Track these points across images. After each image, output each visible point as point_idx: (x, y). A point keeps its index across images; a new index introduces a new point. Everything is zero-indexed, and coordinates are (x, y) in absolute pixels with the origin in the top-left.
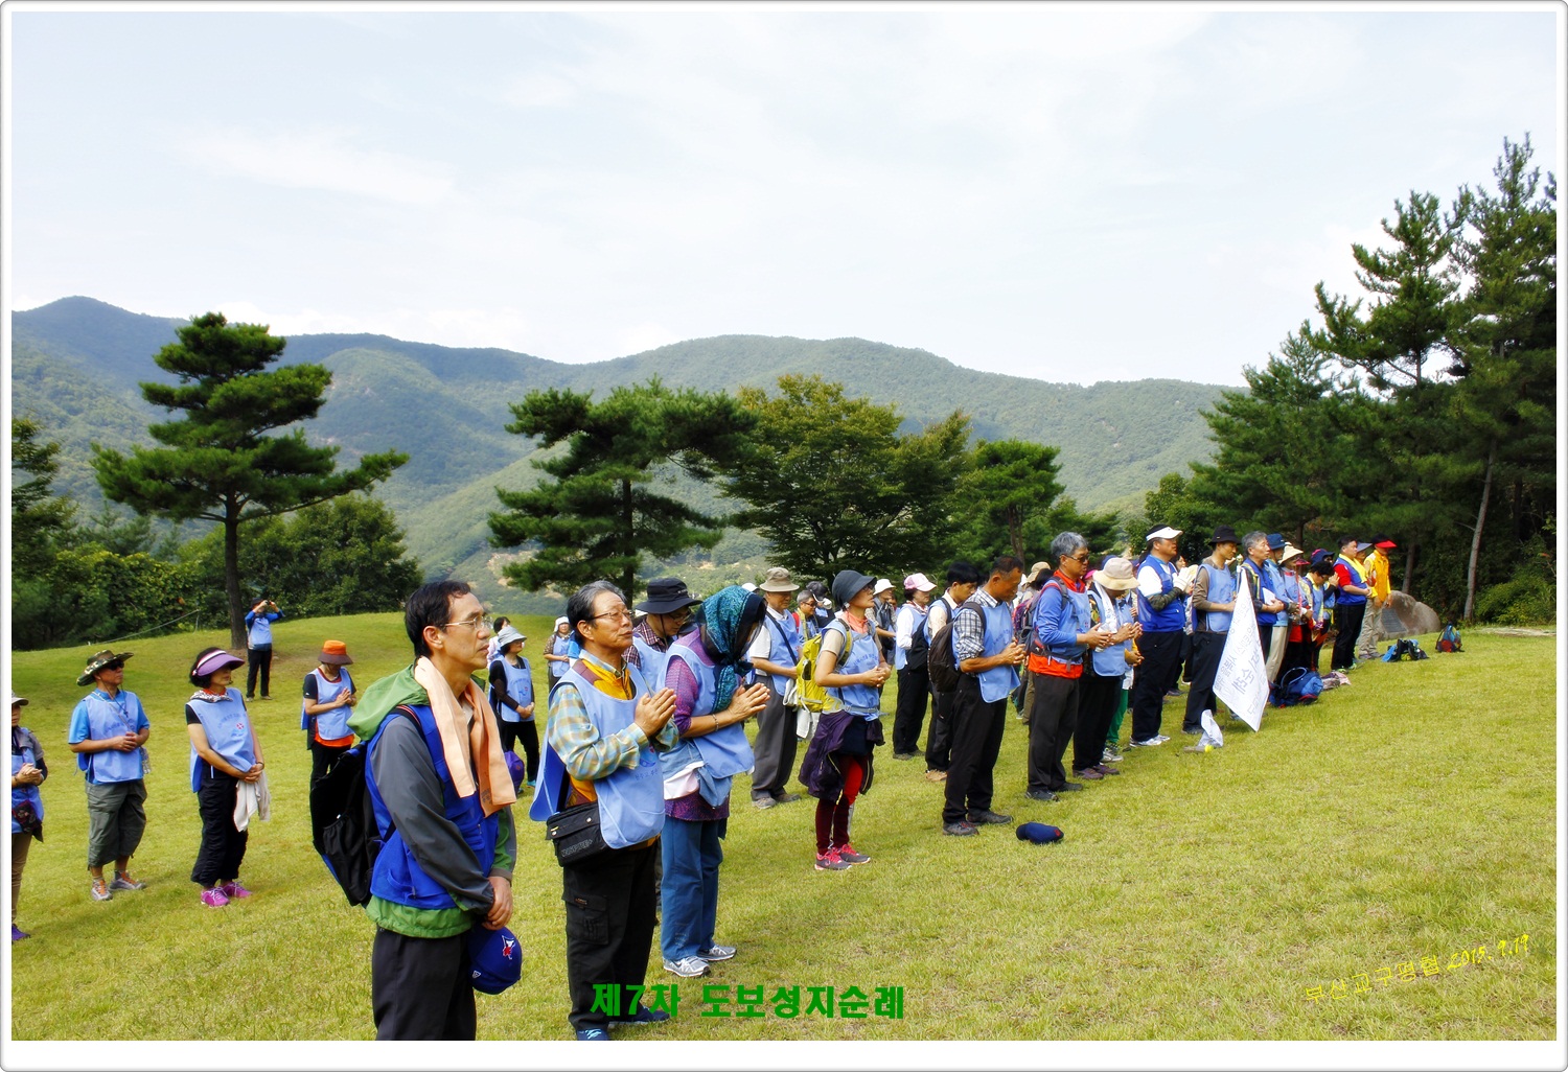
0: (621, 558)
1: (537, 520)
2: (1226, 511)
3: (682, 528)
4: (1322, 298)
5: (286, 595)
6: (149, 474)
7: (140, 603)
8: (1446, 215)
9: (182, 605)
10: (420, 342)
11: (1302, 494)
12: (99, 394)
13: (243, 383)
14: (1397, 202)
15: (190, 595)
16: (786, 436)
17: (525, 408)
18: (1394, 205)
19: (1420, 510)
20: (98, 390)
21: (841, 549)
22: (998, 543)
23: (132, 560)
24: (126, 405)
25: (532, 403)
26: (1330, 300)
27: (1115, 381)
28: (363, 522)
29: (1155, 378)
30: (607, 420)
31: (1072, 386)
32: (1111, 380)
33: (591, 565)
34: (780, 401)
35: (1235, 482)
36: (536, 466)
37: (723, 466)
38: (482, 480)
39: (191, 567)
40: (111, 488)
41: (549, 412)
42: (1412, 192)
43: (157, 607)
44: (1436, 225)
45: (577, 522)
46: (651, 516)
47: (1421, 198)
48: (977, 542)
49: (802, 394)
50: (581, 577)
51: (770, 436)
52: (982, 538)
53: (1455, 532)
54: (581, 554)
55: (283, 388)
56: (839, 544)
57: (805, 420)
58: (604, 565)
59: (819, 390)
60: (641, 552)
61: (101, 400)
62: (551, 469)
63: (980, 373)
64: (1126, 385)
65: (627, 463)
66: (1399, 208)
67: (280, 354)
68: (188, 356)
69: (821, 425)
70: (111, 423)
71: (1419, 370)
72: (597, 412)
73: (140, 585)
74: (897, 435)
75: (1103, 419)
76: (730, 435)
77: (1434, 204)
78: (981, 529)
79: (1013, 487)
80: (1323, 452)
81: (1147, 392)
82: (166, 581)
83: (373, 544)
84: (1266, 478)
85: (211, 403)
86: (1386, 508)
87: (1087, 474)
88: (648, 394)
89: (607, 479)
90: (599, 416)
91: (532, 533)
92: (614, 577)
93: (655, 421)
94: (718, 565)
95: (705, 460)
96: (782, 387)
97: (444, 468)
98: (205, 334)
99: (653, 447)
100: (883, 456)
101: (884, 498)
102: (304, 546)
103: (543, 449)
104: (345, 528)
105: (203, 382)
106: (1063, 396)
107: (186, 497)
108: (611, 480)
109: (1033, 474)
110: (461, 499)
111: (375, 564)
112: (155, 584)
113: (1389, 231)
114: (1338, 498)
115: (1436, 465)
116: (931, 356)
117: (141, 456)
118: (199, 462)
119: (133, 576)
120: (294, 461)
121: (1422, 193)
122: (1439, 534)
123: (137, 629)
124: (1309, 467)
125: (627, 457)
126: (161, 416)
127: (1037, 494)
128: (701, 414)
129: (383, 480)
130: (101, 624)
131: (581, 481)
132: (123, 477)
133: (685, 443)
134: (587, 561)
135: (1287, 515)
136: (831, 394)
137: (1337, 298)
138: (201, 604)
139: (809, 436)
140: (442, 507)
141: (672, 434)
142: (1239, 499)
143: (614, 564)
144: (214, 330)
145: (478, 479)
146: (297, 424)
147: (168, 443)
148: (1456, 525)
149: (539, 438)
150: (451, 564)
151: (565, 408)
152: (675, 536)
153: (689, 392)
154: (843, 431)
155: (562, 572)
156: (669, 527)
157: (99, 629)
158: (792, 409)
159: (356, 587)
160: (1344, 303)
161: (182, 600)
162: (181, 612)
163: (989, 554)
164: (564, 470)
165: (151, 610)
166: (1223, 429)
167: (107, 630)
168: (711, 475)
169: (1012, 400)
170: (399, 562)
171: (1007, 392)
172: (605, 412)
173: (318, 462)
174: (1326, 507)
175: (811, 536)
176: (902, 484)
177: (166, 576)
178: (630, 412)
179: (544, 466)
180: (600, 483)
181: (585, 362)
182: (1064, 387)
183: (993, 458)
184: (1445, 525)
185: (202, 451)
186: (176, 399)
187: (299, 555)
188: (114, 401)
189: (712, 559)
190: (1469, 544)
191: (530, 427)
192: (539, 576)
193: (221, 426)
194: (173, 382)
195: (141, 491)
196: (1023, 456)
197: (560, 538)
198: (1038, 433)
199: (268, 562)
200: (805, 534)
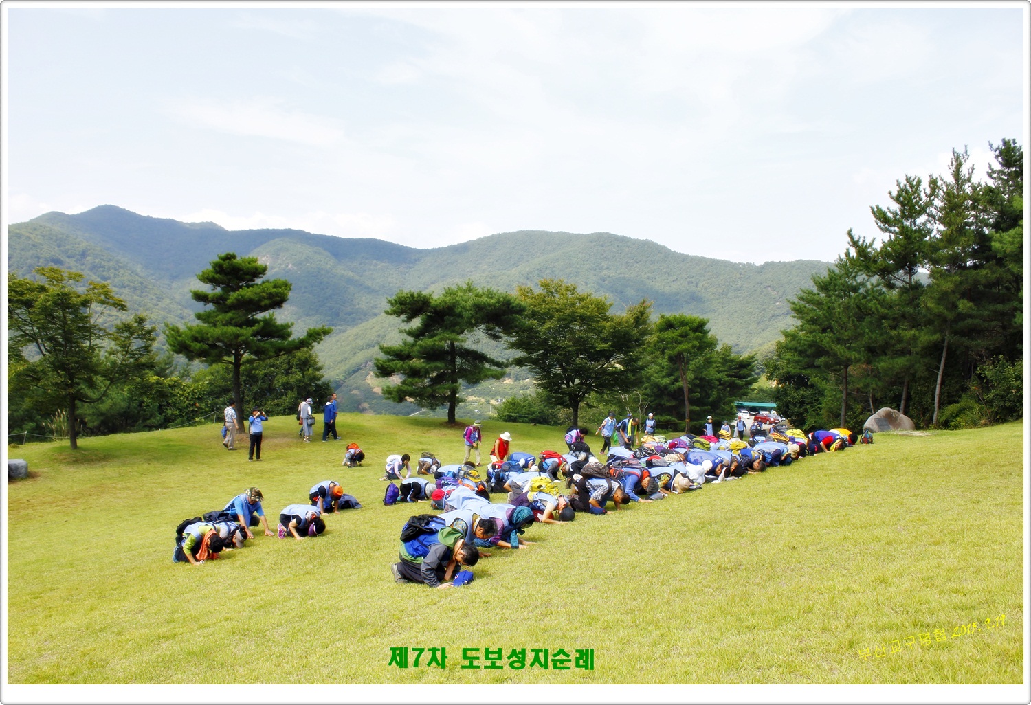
0: (449, 384)
1: (402, 363)
2: (801, 359)
3: (484, 368)
4: (852, 238)
5: (255, 402)
6: (195, 339)
7: (175, 406)
8: (925, 190)
9: (197, 407)
10: (324, 234)
11: (842, 351)
12: (120, 267)
13: (246, 293)
14: (897, 181)
15: (202, 402)
16: (544, 314)
17: (395, 301)
18: (896, 183)
19: (907, 361)
20: (120, 265)
21: (576, 380)
22: (677, 374)
23: (170, 381)
24: (137, 275)
25: (399, 298)
26: (856, 239)
27: (778, 261)
28: (299, 360)
29: (804, 259)
30: (441, 308)
31: (749, 264)
32: (775, 261)
33: (432, 388)
34: (541, 295)
35: (806, 342)
36: (401, 332)
37: (508, 333)
38: (363, 324)
39: (202, 385)
40: (174, 346)
41: (409, 304)
42: (906, 176)
43: (184, 408)
44: (919, 195)
45: (424, 365)
46: (466, 361)
47: (912, 179)
48: (664, 374)
49: (553, 291)
50: (426, 395)
51: (534, 315)
52: (667, 371)
53: (926, 374)
54: (427, 381)
55: (267, 294)
56: (576, 377)
57: (555, 306)
58: (439, 388)
59: (563, 288)
60: (460, 381)
61: (122, 271)
62: (410, 333)
63: (688, 256)
64: (785, 264)
65: (453, 331)
66: (899, 184)
67: (264, 274)
68: (217, 276)
69: (564, 309)
70: (128, 286)
71: (911, 279)
72: (436, 303)
73: (175, 395)
74: (609, 313)
75: (769, 286)
76: (510, 316)
77: (919, 183)
78: (667, 365)
79: (680, 343)
80: (854, 326)
81: (799, 268)
82: (188, 393)
83: (305, 373)
84: (822, 341)
85: (229, 302)
86: (889, 359)
87: (759, 323)
88: (465, 291)
89: (442, 340)
90: (437, 305)
91: (399, 370)
92: (445, 395)
93: (468, 308)
94: (515, 381)
95: (497, 328)
96: (542, 286)
97: (338, 316)
98: (226, 264)
99: (467, 323)
100: (599, 327)
101: (600, 351)
102: (265, 373)
103: (405, 323)
104: (289, 363)
105: (223, 289)
106: (743, 272)
107: (214, 352)
108: (443, 342)
109: (692, 335)
110: (349, 336)
111: (306, 384)
112: (182, 395)
113: (893, 198)
114: (862, 354)
115: (914, 335)
116: (655, 245)
117: (190, 329)
118: (223, 334)
119: (171, 391)
120: (273, 331)
121: (912, 175)
122: (918, 375)
123: (173, 421)
124: (847, 334)
125: (452, 328)
126: (202, 307)
127: (694, 347)
128: (494, 305)
129: (319, 343)
130: (155, 418)
131: (426, 342)
132: (182, 341)
133: (484, 321)
134: (430, 386)
135: (834, 363)
136: (570, 291)
137: (860, 238)
138: (208, 407)
139: (557, 315)
140: (337, 341)
141: (478, 315)
142: (809, 352)
143: (445, 388)
144: (230, 262)
145: (361, 324)
146: (271, 311)
147: (205, 323)
148: (927, 370)
149: (403, 317)
150: (343, 378)
151: (418, 302)
152: (479, 373)
153: (488, 290)
154: (577, 313)
155: (415, 392)
156: (476, 367)
157: (154, 421)
158: (548, 299)
159: (296, 398)
160: (864, 241)
161: (197, 405)
162: (197, 411)
163: (671, 381)
164: (417, 334)
165: (181, 410)
166: (799, 311)
167: (158, 421)
168: (501, 337)
169: (709, 274)
170: (320, 383)
171: (706, 269)
172: (440, 303)
173: (281, 332)
174: (856, 358)
175: (559, 372)
176: (610, 343)
177: (189, 391)
178: (454, 303)
179: (406, 332)
180: (437, 343)
181: (430, 248)
182: (744, 265)
183: (669, 325)
184: (921, 371)
185: (225, 328)
186: (210, 299)
187: (262, 379)
188: (130, 272)
189: (512, 376)
190: (936, 381)
191: (399, 312)
192: (402, 395)
193: (234, 314)
194: (206, 288)
195: (191, 349)
196: (687, 324)
197: (414, 373)
198: (726, 295)
199: (244, 383)
200: (557, 370)
